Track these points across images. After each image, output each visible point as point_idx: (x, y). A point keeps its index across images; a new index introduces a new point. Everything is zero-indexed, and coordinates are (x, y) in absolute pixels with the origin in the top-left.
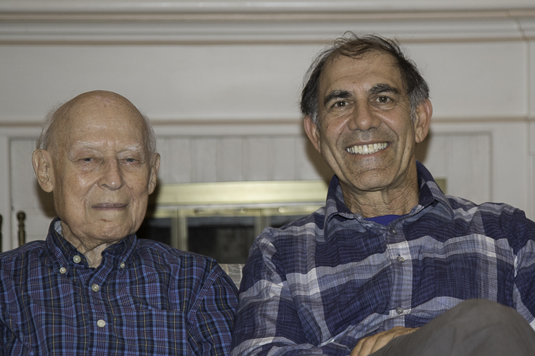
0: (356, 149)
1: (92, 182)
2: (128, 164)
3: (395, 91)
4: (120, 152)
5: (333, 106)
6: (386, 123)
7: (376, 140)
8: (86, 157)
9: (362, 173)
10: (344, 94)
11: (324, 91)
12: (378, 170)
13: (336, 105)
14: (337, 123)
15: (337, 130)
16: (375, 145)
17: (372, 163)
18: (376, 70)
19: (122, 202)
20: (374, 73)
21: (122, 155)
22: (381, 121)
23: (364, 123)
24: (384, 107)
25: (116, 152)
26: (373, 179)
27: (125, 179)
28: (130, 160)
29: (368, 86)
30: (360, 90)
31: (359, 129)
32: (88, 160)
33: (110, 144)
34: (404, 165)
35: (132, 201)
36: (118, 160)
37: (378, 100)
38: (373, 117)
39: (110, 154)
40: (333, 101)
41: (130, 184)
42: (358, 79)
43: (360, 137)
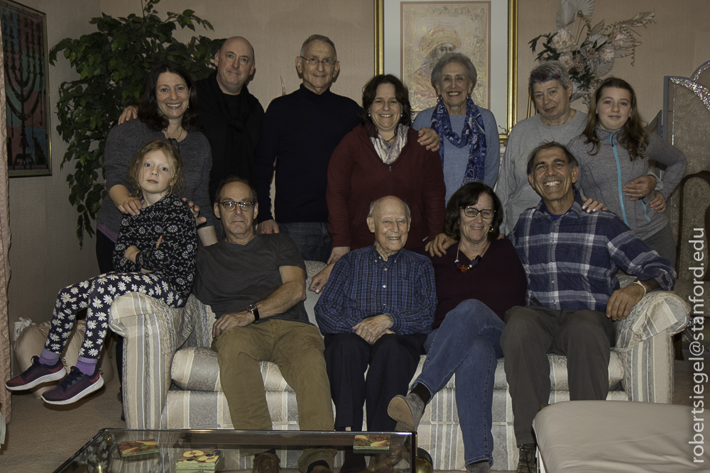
0: (548, 184)
3: (563, 161)
9: (550, 193)
10: (543, 163)
11: (535, 162)
12: (556, 192)
14: (540, 175)
15: (541, 176)
17: (554, 189)
18: (555, 153)
20: (554, 155)
21: (399, 220)
22: (557, 173)
23: (551, 173)
24: (559, 167)
26: (555, 196)
29: (552, 159)
30: (549, 161)
31: (549, 176)
34: (567, 190)
38: (554, 171)
40: (539, 166)
42: (549, 157)
43: (549, 179)
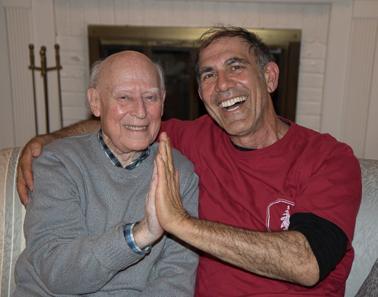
1: (126, 112)
2: (149, 100)
4: (144, 93)
5: (205, 78)
6: (240, 83)
7: (234, 95)
8: (123, 96)
13: (207, 77)
16: (235, 99)
19: (145, 124)
25: (141, 94)
27: (148, 110)
28: (150, 98)
32: (124, 98)
33: (138, 88)
35: (151, 123)
36: (142, 98)
37: (234, 69)
39: (137, 95)
41: (151, 112)
